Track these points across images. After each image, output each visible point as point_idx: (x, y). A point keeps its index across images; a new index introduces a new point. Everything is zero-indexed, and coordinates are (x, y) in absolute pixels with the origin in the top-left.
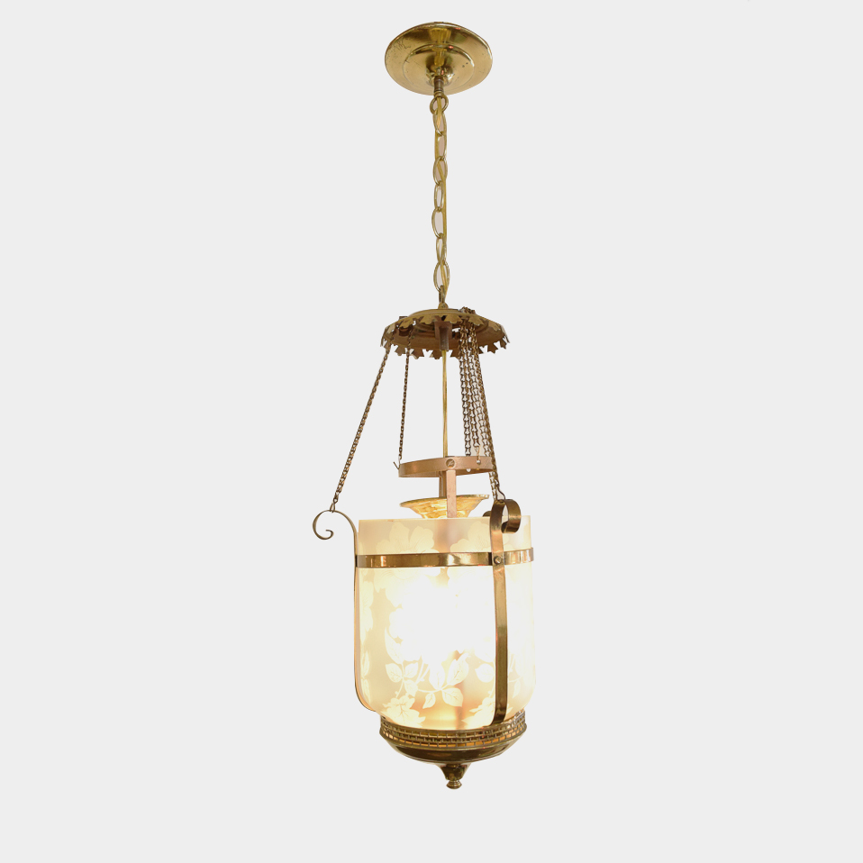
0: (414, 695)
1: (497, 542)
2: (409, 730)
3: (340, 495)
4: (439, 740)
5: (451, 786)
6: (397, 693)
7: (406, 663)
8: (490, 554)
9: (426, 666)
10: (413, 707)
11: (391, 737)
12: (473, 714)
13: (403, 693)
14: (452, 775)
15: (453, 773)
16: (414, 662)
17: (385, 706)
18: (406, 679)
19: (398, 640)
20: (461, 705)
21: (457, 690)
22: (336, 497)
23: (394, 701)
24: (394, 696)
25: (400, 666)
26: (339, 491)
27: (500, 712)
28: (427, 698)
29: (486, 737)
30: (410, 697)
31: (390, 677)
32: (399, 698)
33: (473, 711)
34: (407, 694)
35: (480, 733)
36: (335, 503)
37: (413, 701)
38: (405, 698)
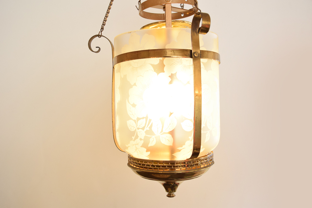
0: (143, 138)
1: (196, 43)
2: (142, 160)
3: (105, 27)
4: (159, 166)
5: (169, 196)
6: (133, 138)
7: (138, 119)
8: (191, 51)
9: (150, 120)
10: (143, 146)
11: (132, 165)
12: (180, 151)
13: (137, 137)
14: (169, 189)
15: (170, 187)
16: (143, 118)
17: (127, 146)
18: (138, 129)
19: (134, 105)
20: (172, 145)
21: (170, 136)
22: (102, 29)
23: (132, 142)
24: (132, 139)
25: (135, 121)
26: (104, 24)
27: (196, 151)
28: (151, 140)
29: (188, 166)
30: (141, 139)
31: (129, 128)
32: (134, 140)
33: (179, 148)
34: (139, 138)
35: (185, 163)
36: (101, 31)
37: (142, 142)
38: (138, 140)
